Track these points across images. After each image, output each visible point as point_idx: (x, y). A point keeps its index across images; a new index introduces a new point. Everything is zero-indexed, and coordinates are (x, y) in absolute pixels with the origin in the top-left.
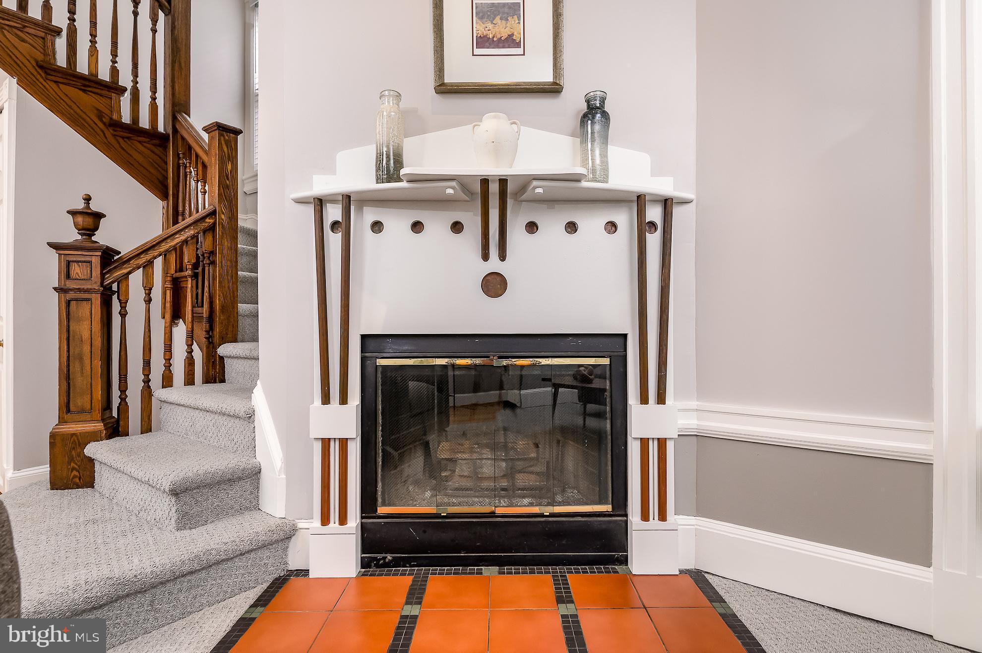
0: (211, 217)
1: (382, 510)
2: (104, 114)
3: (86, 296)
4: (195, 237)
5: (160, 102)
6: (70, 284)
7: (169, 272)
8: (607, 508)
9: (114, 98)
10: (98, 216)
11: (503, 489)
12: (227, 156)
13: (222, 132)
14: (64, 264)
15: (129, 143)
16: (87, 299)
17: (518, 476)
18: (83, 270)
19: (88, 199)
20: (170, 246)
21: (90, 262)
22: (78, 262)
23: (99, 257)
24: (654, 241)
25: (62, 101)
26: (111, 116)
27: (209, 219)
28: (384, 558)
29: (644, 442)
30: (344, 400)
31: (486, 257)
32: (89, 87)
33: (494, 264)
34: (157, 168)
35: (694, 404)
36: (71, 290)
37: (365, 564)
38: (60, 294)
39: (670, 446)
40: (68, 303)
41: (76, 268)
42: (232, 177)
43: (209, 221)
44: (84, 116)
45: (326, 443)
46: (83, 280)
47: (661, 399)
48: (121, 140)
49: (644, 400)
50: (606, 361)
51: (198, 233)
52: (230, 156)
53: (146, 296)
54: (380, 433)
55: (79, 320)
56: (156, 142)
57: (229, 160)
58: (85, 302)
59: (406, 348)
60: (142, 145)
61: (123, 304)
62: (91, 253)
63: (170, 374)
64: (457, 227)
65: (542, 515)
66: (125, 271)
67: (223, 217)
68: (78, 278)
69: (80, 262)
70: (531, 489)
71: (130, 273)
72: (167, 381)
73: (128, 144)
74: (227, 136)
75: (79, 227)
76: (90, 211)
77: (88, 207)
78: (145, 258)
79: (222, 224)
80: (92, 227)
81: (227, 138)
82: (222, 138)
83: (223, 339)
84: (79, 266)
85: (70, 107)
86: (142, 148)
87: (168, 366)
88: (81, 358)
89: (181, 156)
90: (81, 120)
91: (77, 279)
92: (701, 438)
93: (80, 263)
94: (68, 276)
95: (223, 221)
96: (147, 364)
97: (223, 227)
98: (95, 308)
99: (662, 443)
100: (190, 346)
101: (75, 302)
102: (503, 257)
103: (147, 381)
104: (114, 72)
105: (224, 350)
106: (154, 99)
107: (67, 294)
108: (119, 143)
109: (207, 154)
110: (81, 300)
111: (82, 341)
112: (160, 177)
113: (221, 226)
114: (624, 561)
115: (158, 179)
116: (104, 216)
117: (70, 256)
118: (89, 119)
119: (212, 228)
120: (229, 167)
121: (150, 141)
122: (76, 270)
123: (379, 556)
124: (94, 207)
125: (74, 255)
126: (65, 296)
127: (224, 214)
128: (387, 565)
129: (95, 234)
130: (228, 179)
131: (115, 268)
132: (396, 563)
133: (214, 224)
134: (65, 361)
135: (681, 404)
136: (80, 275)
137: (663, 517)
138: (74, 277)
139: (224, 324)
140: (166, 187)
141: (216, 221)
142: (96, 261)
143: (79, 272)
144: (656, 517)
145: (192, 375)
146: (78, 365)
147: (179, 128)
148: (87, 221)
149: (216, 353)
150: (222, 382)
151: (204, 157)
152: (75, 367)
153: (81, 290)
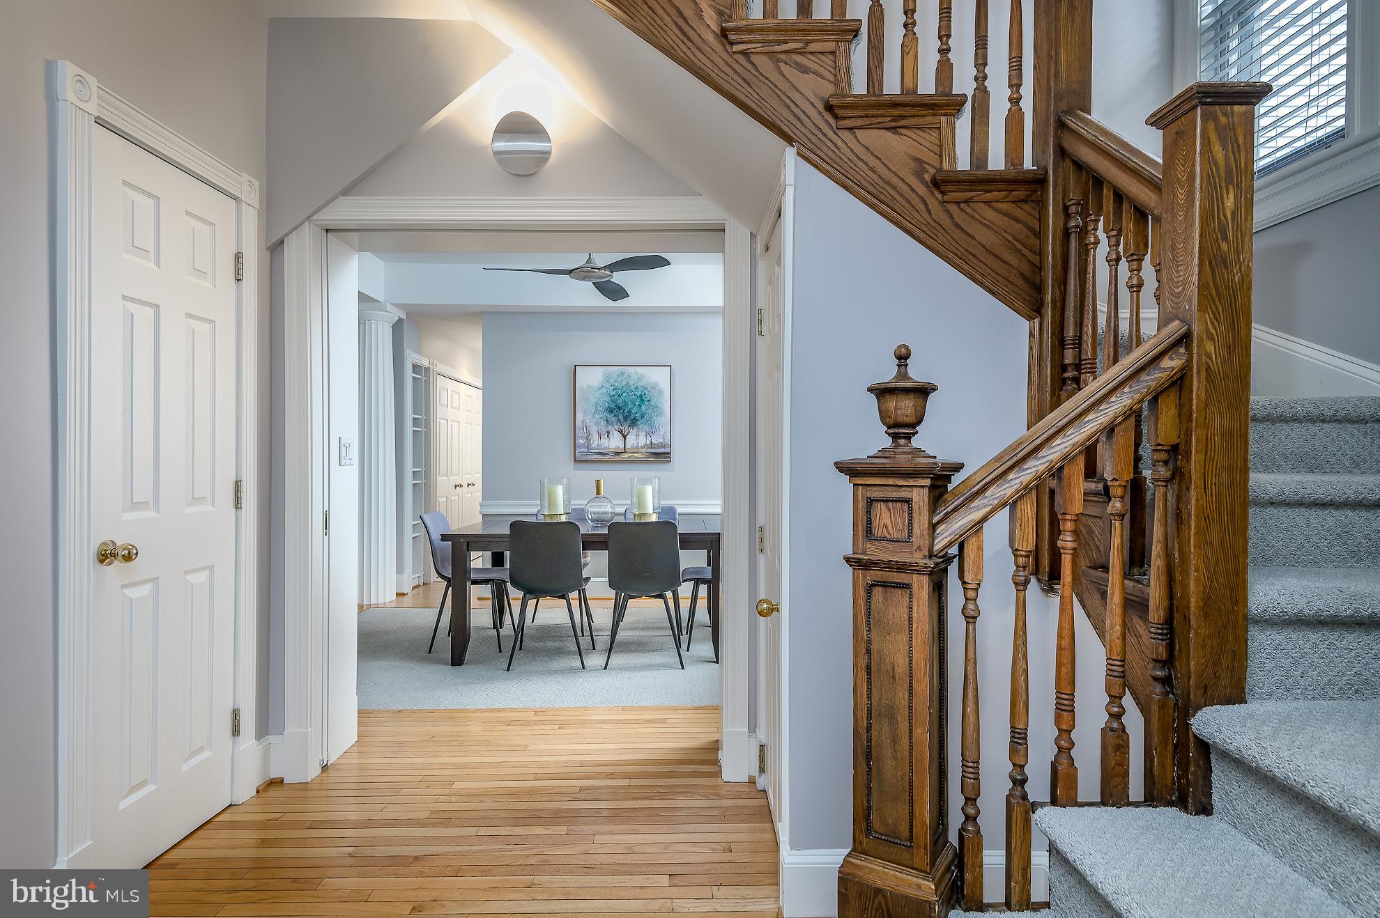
0: (1177, 354)
2: (925, 166)
3: (902, 578)
4: (1133, 414)
5: (1027, 105)
6: (876, 552)
7: (1069, 510)
9: (943, 126)
10: (924, 392)
12: (1223, 173)
13: (1212, 108)
14: (862, 505)
15: (968, 210)
16: (900, 584)
18: (895, 520)
19: (903, 357)
20: (1074, 445)
21: (908, 501)
22: (886, 501)
23: (926, 490)
25: (860, 164)
26: (938, 166)
27: (1171, 359)
32: (903, 117)
34: (1020, 251)
36: (875, 564)
38: (857, 572)
40: (870, 590)
41: (883, 515)
42: (1238, 228)
43: (1171, 364)
44: (895, 180)
46: (896, 541)
48: (953, 208)
51: (1141, 401)
52: (1231, 172)
53: (1017, 570)
55: (888, 630)
56: (1020, 193)
57: (1229, 181)
58: (900, 591)
60: (994, 209)
61: (971, 591)
62: (911, 482)
63: (1072, 770)
66: (977, 515)
67: (1210, 347)
68: (887, 535)
69: (892, 501)
71: (985, 519)
73: (967, 213)
74: (1225, 114)
75: (888, 420)
76: (908, 385)
77: (902, 374)
78: (1018, 481)
79: (1208, 369)
80: (912, 420)
81: (1223, 120)
82: (1211, 126)
83: (1205, 692)
84: (889, 510)
85: (872, 169)
86: (990, 214)
87: (1065, 747)
88: (891, 715)
89: (1073, 209)
90: (889, 189)
91: (884, 539)
93: (890, 504)
94: (869, 531)
95: (1210, 358)
96: (1019, 738)
97: (1209, 377)
98: (918, 606)
100: (1115, 698)
101: (880, 589)
103: (1019, 780)
104: (945, 71)
105: (1211, 721)
106: (1015, 101)
107: (868, 572)
108: (951, 216)
109: (1160, 190)
110: (894, 587)
111: (894, 677)
112: (1025, 268)
113: (1203, 375)
115: (1022, 274)
116: (934, 389)
117: (873, 488)
118: (901, 184)
119: (1179, 382)
120: (1230, 203)
121: (1006, 197)
122: (885, 519)
124: (918, 373)
125: (880, 487)
126: (865, 577)
127: (1212, 339)
129: (917, 433)
130: (1225, 238)
131: (956, 509)
133: (1187, 370)
134: (865, 717)
136: (890, 529)
138: (879, 535)
139: (1209, 648)
140: (1039, 288)
141: (1190, 360)
142: (920, 497)
143: (888, 521)
145: (1123, 777)
146: (886, 729)
147: (1069, 143)
148: (904, 407)
149: (1187, 726)
150: (1205, 809)
151: (1145, 195)
152: (882, 733)
153: (889, 566)
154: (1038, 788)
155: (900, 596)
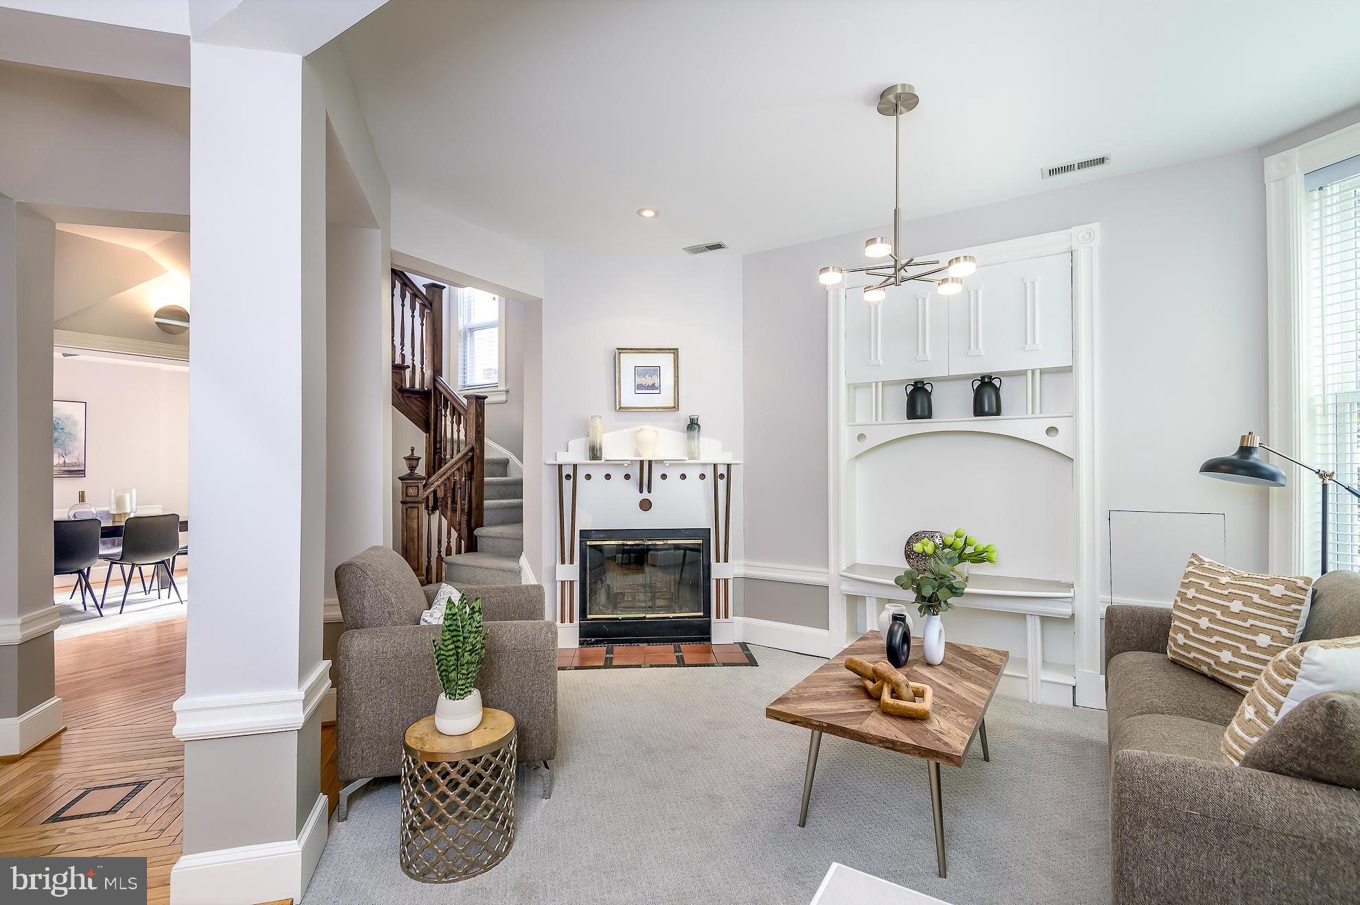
0: (471, 452)
1: (589, 617)
2: (398, 385)
3: (416, 505)
6: (408, 499)
8: (702, 614)
9: (404, 374)
10: (418, 459)
11: (650, 607)
12: (479, 412)
13: (477, 400)
14: (405, 488)
17: (657, 600)
18: (413, 491)
19: (413, 450)
21: (418, 487)
24: (722, 484)
26: (401, 385)
28: (591, 640)
29: (718, 581)
30: (572, 562)
31: (641, 491)
33: (645, 495)
34: (423, 413)
35: (742, 562)
36: (408, 502)
37: (581, 643)
38: (402, 505)
39: (730, 583)
40: (407, 509)
41: (410, 490)
43: (470, 454)
45: (563, 583)
46: (414, 496)
47: (726, 560)
48: (405, 398)
49: (718, 561)
50: (701, 541)
51: (464, 462)
52: (481, 413)
54: (588, 579)
55: (412, 519)
56: (424, 396)
57: (480, 415)
59: (601, 536)
63: (450, 547)
64: (627, 477)
65: (669, 618)
66: (432, 489)
67: (478, 451)
69: (413, 486)
70: (664, 607)
72: (449, 552)
73: (409, 400)
74: (480, 401)
75: (409, 466)
76: (414, 457)
77: (413, 454)
78: (441, 481)
79: (477, 455)
80: (415, 466)
82: (477, 403)
83: (476, 525)
84: (412, 489)
86: (415, 401)
87: (449, 544)
88: (413, 540)
91: (411, 496)
92: (747, 579)
94: (407, 495)
95: (478, 453)
96: (440, 542)
97: (478, 457)
98: (420, 512)
99: (726, 581)
101: (410, 510)
102: (649, 492)
103: (439, 552)
104: (403, 356)
105: (478, 532)
106: (423, 370)
107: (406, 505)
108: (404, 400)
109: (464, 410)
110: (414, 508)
111: (414, 530)
112: (425, 419)
113: (476, 457)
114: (709, 639)
115: (422, 418)
117: (406, 483)
119: (471, 458)
121: (420, 397)
123: (588, 639)
125: (408, 482)
127: (478, 449)
128: (592, 643)
129: (417, 469)
130: (480, 427)
132: (597, 642)
133: (473, 455)
134: (405, 542)
135: (735, 563)
136: (412, 493)
137: (726, 617)
139: (477, 517)
140: (428, 424)
142: (420, 485)
144: (724, 617)
145: (460, 547)
146: (411, 544)
147: (438, 386)
148: (414, 463)
149: (473, 533)
150: (476, 551)
151: (462, 411)
152: (410, 545)
153: (414, 502)
154: (443, 554)
155: (416, 510)
